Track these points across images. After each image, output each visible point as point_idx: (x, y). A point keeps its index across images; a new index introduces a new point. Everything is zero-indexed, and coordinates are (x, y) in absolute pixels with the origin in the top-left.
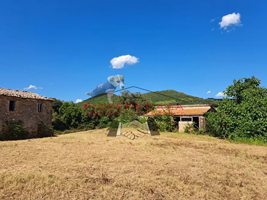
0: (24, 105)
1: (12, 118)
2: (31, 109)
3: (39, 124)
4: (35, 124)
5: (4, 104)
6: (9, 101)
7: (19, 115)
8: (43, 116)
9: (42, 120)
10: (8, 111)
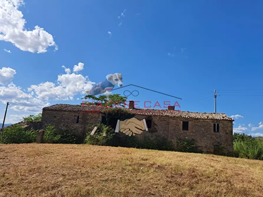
0: (197, 125)
1: (185, 136)
2: (204, 129)
3: (215, 144)
4: (210, 144)
5: (178, 124)
6: (182, 122)
7: (192, 134)
8: (220, 136)
9: (219, 141)
10: (182, 130)
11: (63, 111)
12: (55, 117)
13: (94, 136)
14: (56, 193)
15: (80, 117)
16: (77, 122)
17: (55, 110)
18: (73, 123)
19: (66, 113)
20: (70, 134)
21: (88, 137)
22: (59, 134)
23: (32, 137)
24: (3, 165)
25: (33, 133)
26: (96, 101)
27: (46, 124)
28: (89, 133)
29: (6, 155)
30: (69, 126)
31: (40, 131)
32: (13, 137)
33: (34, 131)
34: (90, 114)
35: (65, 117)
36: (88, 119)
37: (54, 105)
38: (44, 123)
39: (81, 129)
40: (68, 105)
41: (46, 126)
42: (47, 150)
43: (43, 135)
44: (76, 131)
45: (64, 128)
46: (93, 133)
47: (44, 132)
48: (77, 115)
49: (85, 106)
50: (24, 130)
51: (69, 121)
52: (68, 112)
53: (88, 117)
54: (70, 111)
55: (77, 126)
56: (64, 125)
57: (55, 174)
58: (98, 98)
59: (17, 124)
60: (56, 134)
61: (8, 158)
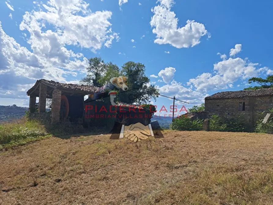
11: (226, 98)
12: (218, 106)
13: (268, 124)
14: (242, 175)
15: (245, 103)
16: (244, 109)
17: (218, 99)
18: (239, 111)
19: (229, 100)
20: (236, 123)
21: (260, 126)
22: (225, 123)
23: (199, 126)
24: (185, 147)
25: (199, 122)
26: (263, 84)
27: (210, 114)
28: (260, 121)
29: (184, 139)
30: (234, 114)
31: (205, 121)
32: (183, 127)
33: (200, 120)
34: (259, 99)
35: (229, 105)
36: (257, 105)
37: (215, 94)
38: (208, 112)
39: (249, 117)
40: (230, 92)
41: (210, 116)
42: (218, 136)
43: (209, 124)
44: (243, 119)
45: (229, 117)
46: (265, 121)
47: (209, 121)
48: (243, 101)
49: (250, 91)
50: (191, 120)
51: (234, 109)
52: (231, 100)
53: (257, 103)
54: (233, 98)
55: (244, 114)
56: (228, 113)
57: (235, 158)
58: (266, 79)
59: (184, 115)
60: (221, 123)
61: (186, 141)
